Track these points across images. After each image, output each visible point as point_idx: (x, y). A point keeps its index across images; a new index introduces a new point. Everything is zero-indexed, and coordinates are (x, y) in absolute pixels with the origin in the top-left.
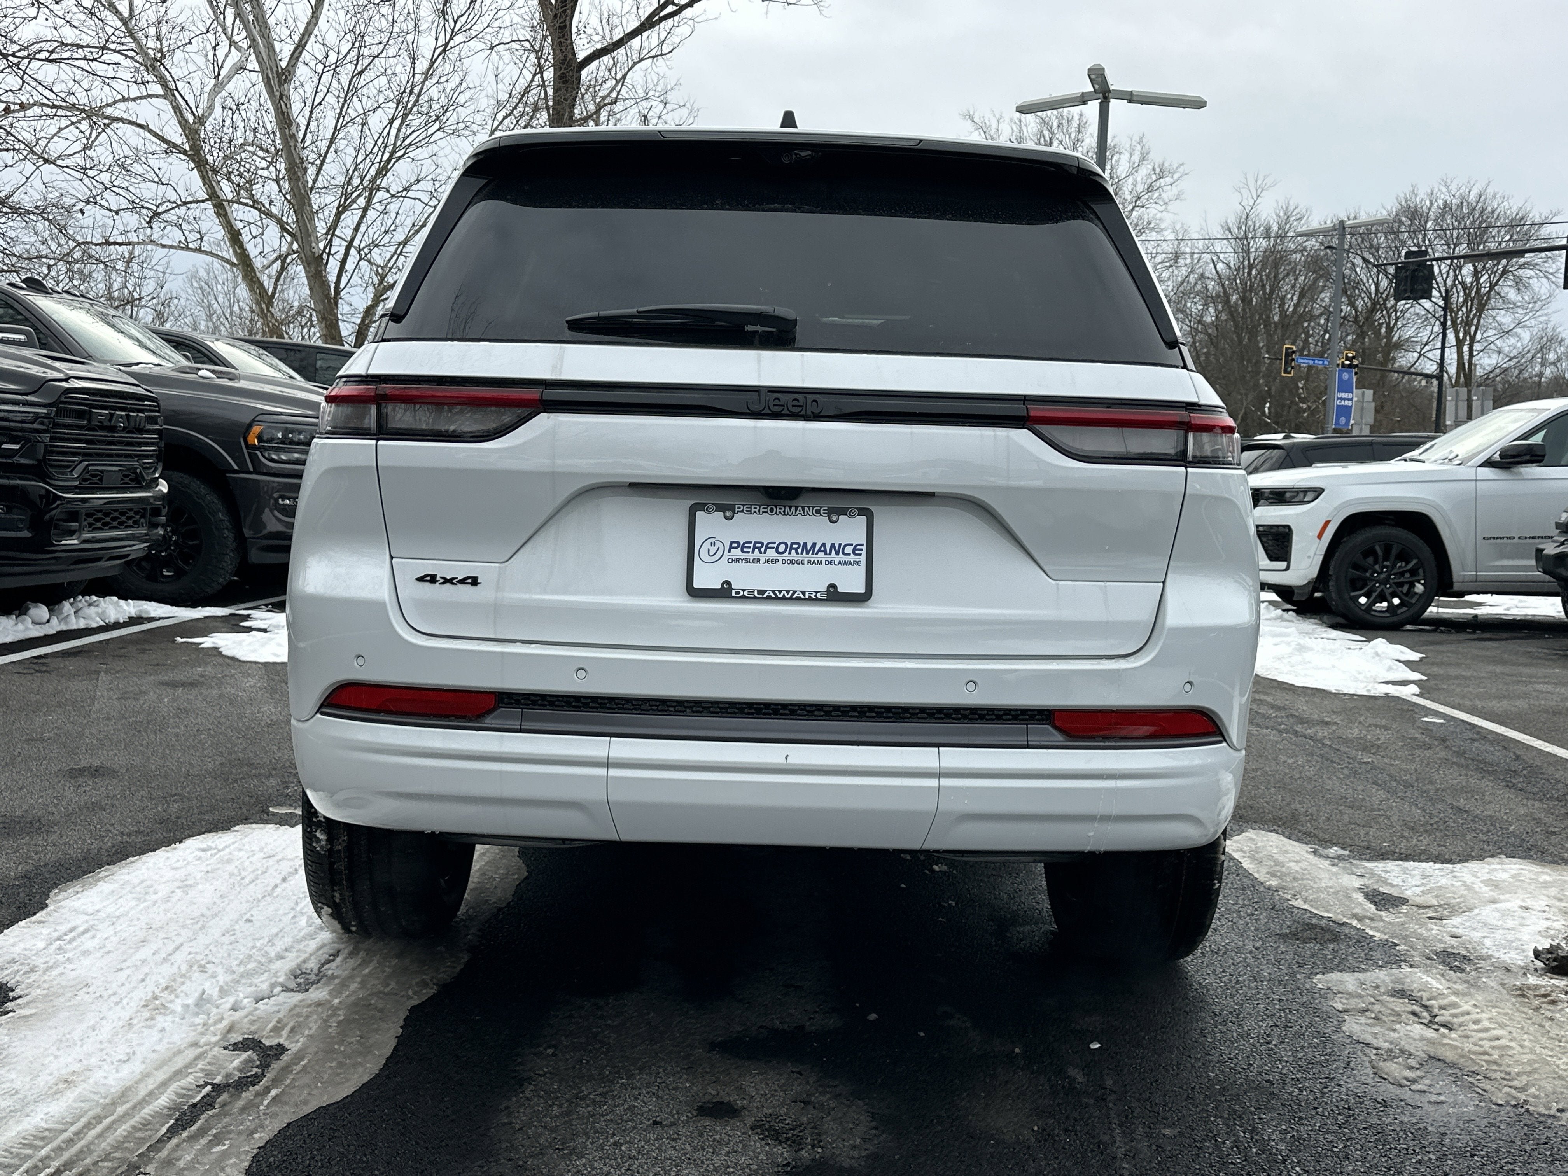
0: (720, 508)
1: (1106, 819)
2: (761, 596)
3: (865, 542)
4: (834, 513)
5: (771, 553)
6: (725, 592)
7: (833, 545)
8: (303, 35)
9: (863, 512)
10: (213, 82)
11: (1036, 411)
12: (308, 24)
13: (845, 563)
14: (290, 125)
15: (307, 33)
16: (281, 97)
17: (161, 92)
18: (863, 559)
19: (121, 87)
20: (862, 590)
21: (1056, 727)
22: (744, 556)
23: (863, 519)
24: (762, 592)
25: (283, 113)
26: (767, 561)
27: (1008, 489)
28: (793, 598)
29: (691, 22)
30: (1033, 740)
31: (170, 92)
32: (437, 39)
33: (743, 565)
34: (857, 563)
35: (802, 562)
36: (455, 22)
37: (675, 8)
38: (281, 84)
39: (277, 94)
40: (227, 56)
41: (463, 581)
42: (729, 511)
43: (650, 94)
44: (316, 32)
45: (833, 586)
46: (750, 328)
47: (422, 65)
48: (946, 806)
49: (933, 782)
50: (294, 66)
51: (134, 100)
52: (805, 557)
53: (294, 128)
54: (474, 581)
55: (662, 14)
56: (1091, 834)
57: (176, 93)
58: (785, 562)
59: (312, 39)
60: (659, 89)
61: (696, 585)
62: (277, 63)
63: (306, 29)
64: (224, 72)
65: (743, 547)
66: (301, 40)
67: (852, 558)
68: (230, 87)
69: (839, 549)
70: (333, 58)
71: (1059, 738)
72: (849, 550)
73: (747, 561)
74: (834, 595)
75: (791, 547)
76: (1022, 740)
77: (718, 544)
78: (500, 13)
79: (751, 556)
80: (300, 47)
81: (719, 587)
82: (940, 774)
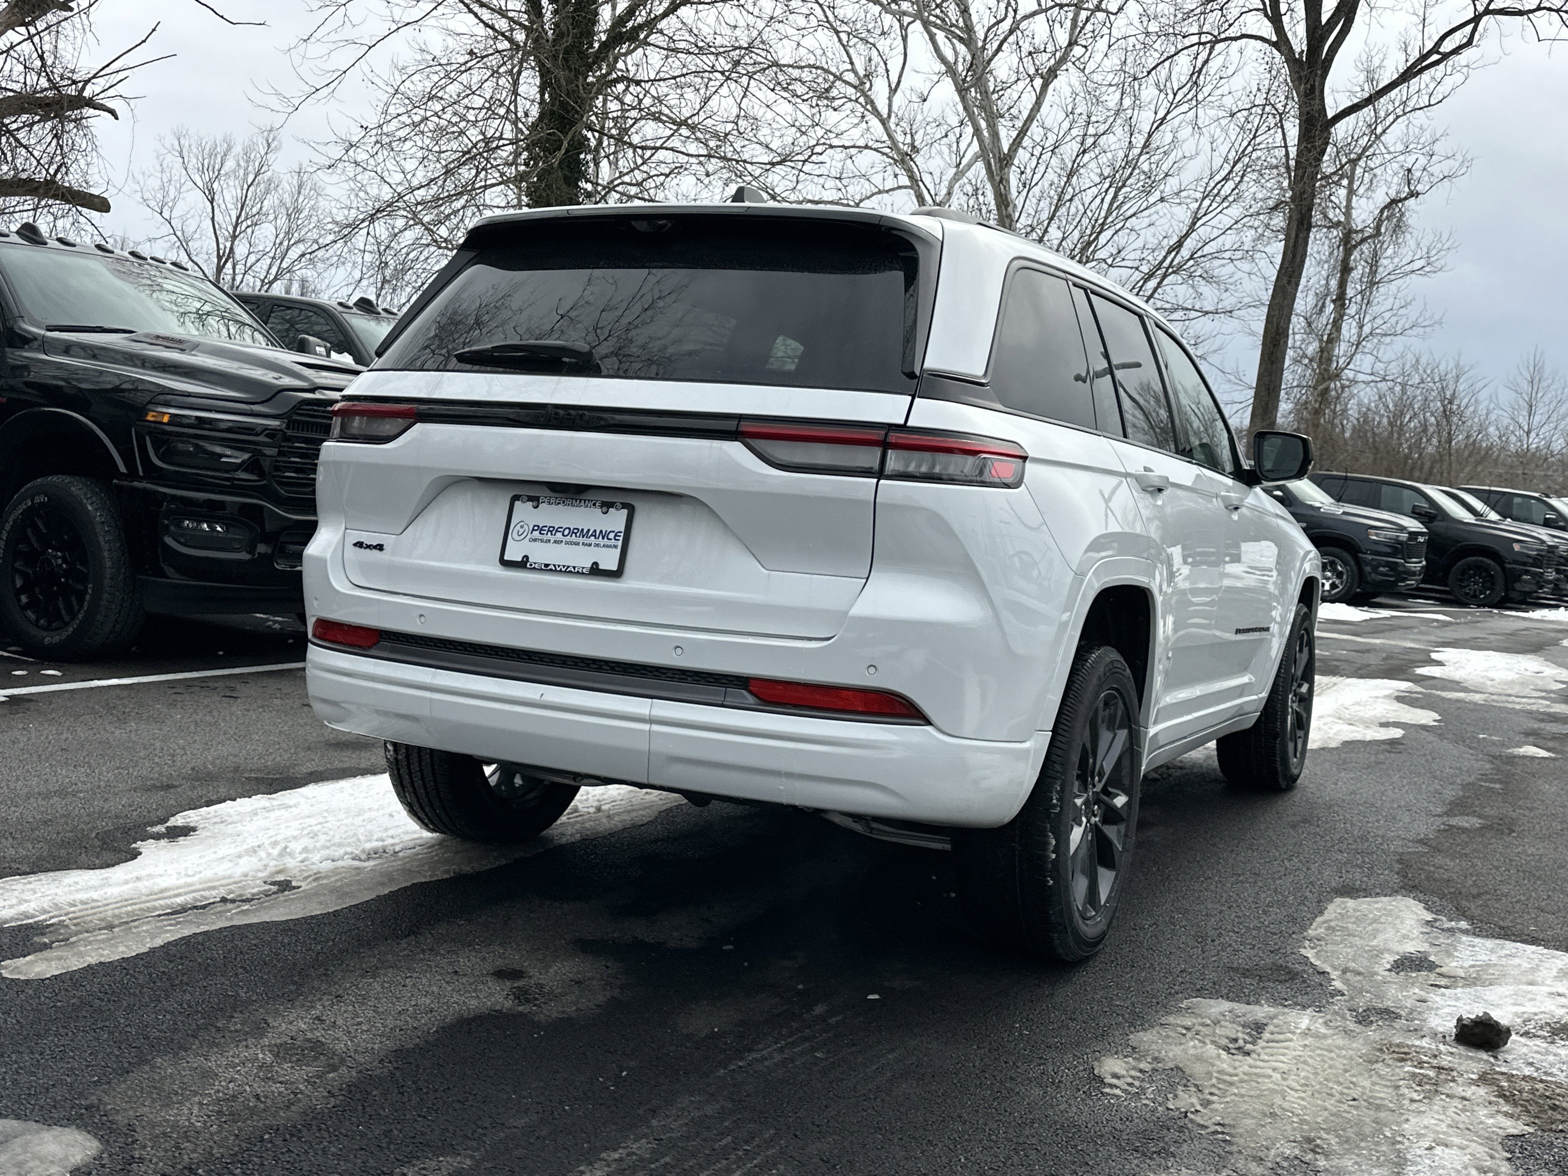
0: (530, 499)
1: (790, 775)
2: (546, 568)
3: (623, 530)
4: (607, 506)
5: (559, 535)
6: (522, 564)
7: (601, 532)
8: (1026, 121)
9: (624, 506)
10: (955, 170)
11: (745, 427)
12: (1032, 110)
13: (608, 546)
14: (1007, 206)
15: (1030, 119)
16: (1001, 181)
17: (909, 184)
18: (620, 543)
19: (877, 179)
20: (615, 568)
21: (752, 693)
22: (540, 537)
23: (625, 512)
24: (547, 565)
25: (1001, 195)
26: (555, 542)
27: (718, 491)
28: (567, 571)
29: (1465, 70)
30: (729, 701)
31: (915, 182)
32: (1156, 113)
33: (538, 544)
34: (616, 547)
35: (578, 544)
36: (1175, 95)
37: (1439, 56)
38: (1001, 169)
39: (998, 178)
40: (969, 146)
41: (375, 547)
42: (535, 500)
43: (1411, 147)
44: (1038, 116)
45: (596, 564)
46: (565, 359)
47: (1139, 140)
48: (657, 746)
49: (646, 727)
50: (1016, 151)
51: (887, 192)
52: (581, 540)
53: (1010, 209)
54: (380, 547)
55: (1424, 64)
56: (782, 788)
57: (920, 184)
58: (567, 543)
59: (1035, 123)
60: (1422, 141)
61: (506, 558)
62: (1000, 148)
63: (1029, 116)
64: (965, 161)
65: (540, 529)
66: (1024, 124)
67: (613, 542)
68: (970, 174)
69: (604, 535)
70: (1052, 139)
71: (751, 700)
72: (612, 536)
73: (542, 541)
74: (596, 571)
75: (573, 532)
76: (719, 699)
77: (526, 527)
78: (1223, 81)
79: (545, 537)
80: (1023, 132)
81: (520, 559)
82: (651, 721)
